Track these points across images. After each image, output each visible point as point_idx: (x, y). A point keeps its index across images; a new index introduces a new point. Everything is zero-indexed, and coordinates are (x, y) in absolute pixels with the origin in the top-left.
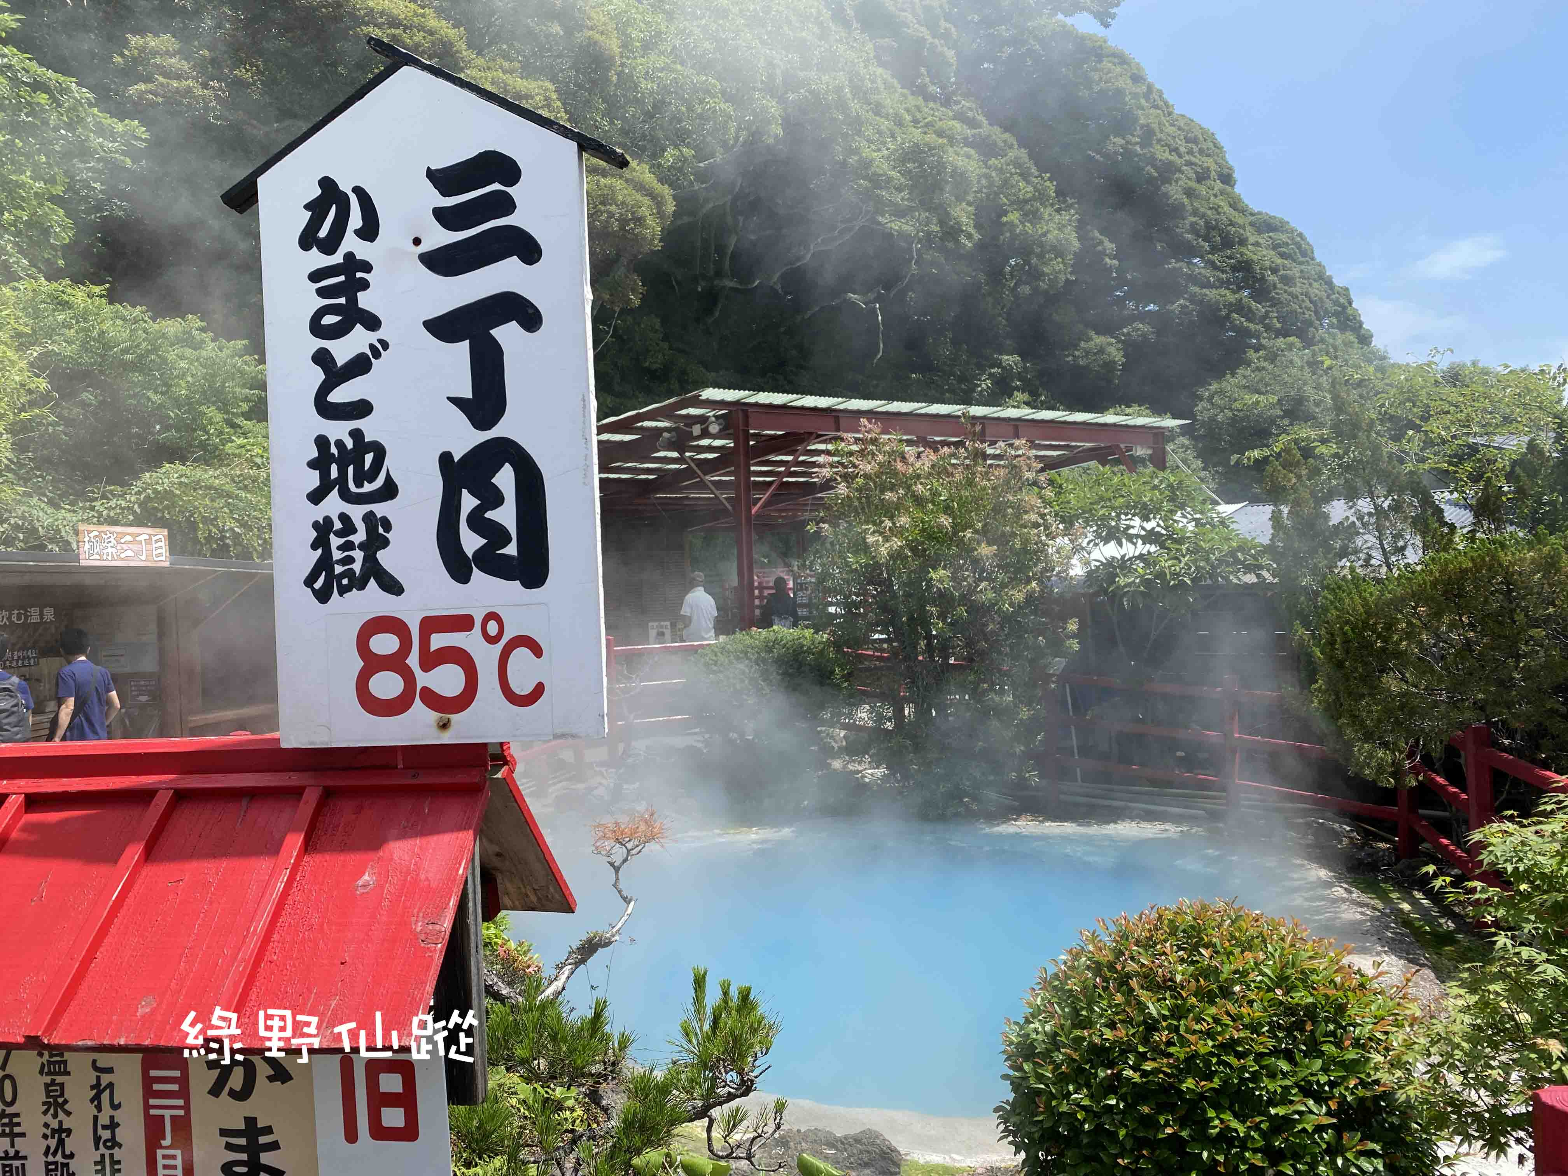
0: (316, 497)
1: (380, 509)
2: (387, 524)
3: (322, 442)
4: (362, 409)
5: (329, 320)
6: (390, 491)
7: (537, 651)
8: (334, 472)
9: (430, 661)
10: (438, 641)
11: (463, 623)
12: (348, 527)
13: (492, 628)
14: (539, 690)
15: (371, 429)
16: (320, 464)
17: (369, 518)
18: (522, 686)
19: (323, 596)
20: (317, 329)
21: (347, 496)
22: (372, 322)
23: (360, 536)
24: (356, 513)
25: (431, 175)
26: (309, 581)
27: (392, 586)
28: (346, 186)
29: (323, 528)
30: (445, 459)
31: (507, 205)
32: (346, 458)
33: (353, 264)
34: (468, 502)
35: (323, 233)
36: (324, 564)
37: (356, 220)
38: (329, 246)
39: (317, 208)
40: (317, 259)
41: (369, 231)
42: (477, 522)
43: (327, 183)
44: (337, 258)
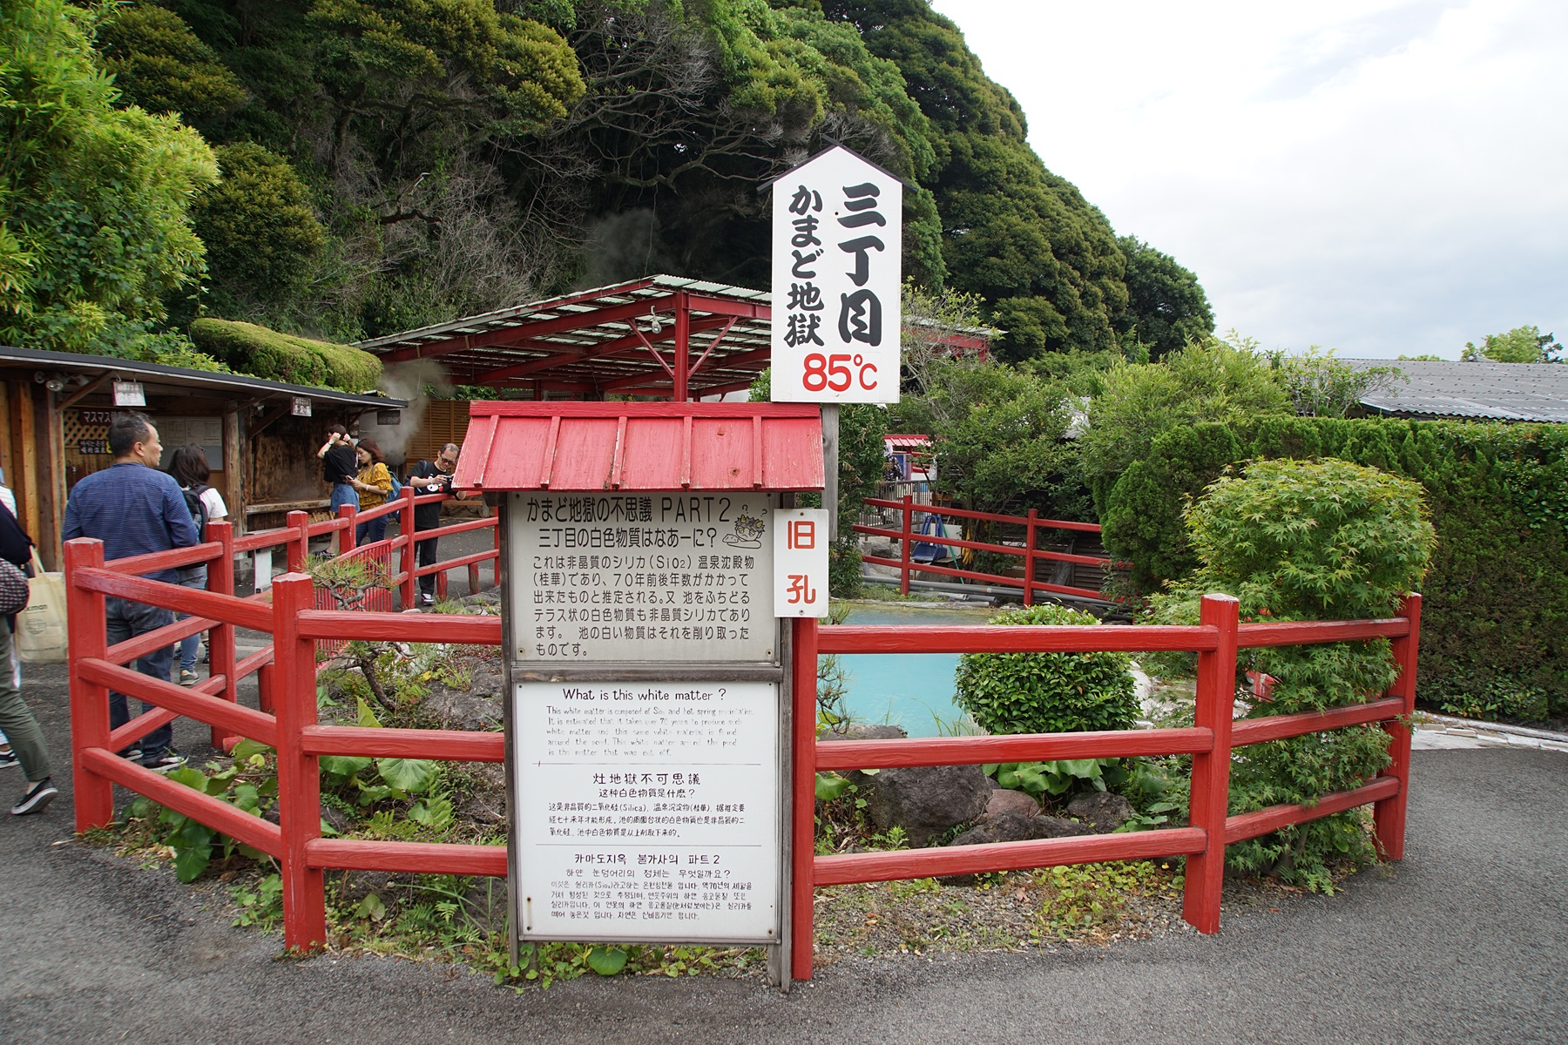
0: (790, 307)
1: (816, 313)
2: (819, 320)
3: (794, 286)
4: (811, 274)
5: (799, 240)
6: (821, 306)
7: (875, 370)
8: (799, 298)
9: (832, 371)
10: (837, 364)
11: (847, 358)
12: (803, 319)
13: (858, 360)
14: (875, 384)
15: (814, 282)
16: (793, 294)
17: (812, 316)
18: (868, 383)
19: (791, 344)
20: (794, 242)
21: (803, 307)
22: (817, 242)
23: (808, 323)
24: (807, 314)
25: (844, 189)
26: (786, 339)
27: (819, 342)
28: (810, 190)
29: (793, 319)
30: (844, 296)
31: (874, 204)
32: (803, 293)
33: (810, 219)
34: (852, 313)
35: (800, 206)
36: (793, 332)
37: (813, 203)
38: (802, 212)
39: (798, 197)
40: (796, 216)
41: (818, 208)
42: (854, 320)
43: (802, 188)
44: (805, 217)
